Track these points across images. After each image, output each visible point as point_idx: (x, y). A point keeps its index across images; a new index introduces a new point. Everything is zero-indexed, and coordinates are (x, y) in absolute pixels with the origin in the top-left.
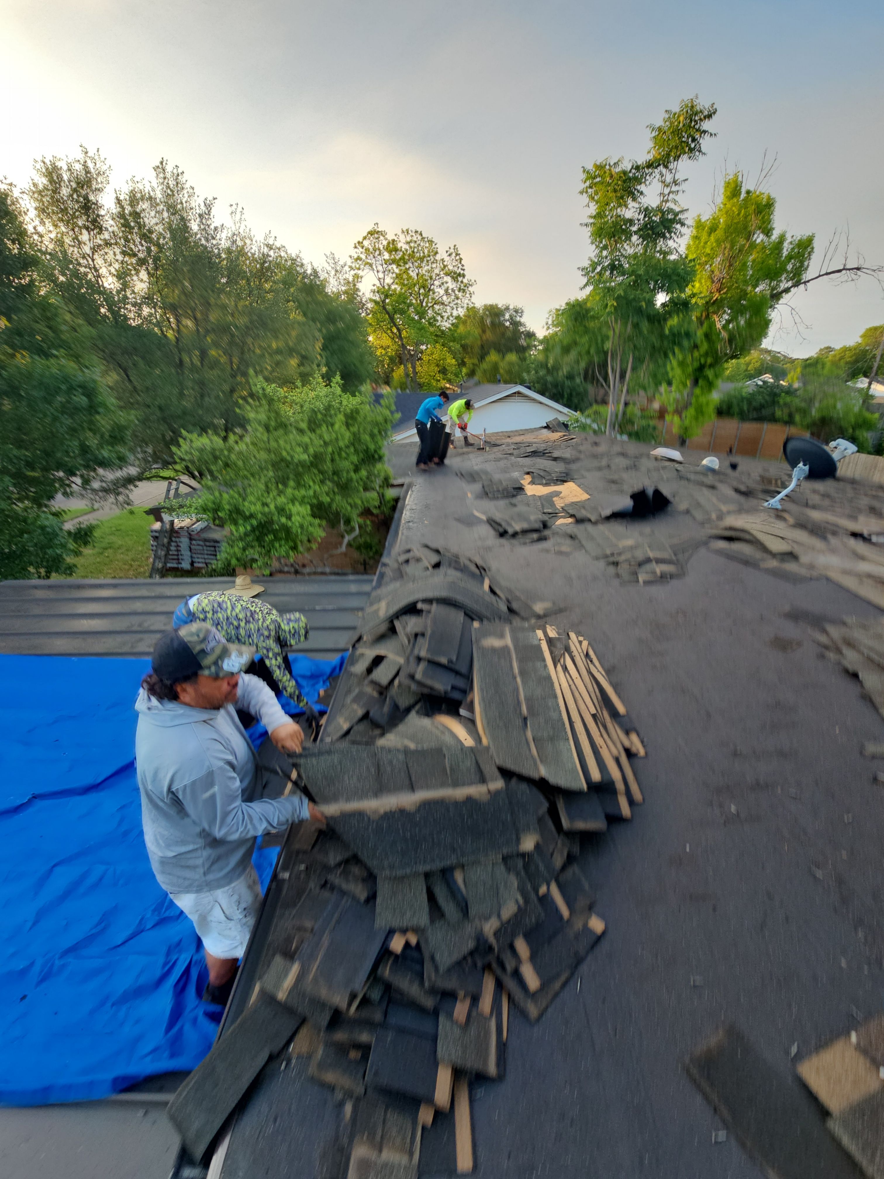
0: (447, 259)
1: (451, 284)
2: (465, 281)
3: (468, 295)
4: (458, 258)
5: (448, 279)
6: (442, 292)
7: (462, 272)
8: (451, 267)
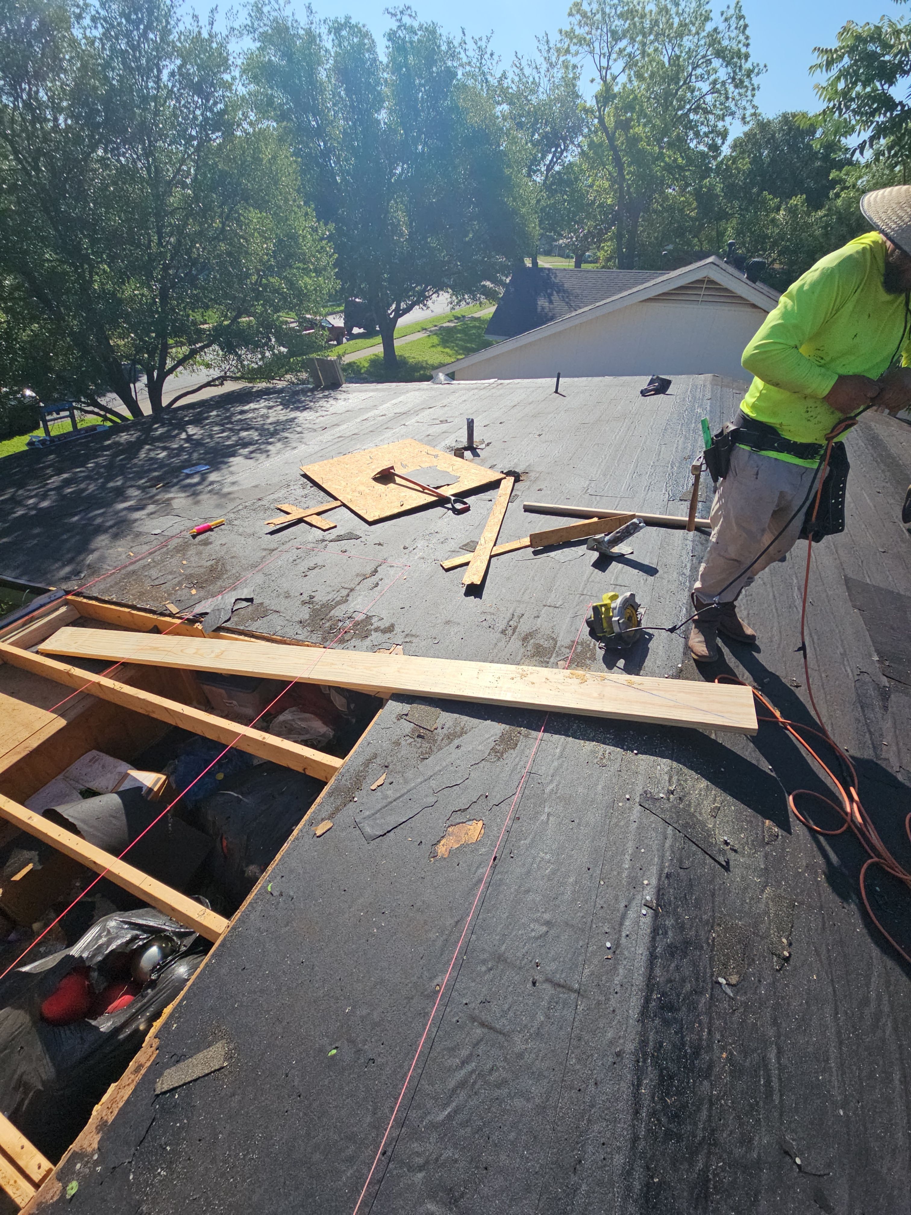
0: (722, 27)
1: (723, 73)
2: (748, 65)
3: (749, 93)
4: (742, 22)
5: (717, 63)
6: (705, 87)
7: (744, 50)
8: (725, 43)
